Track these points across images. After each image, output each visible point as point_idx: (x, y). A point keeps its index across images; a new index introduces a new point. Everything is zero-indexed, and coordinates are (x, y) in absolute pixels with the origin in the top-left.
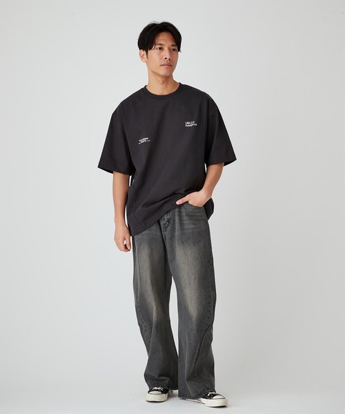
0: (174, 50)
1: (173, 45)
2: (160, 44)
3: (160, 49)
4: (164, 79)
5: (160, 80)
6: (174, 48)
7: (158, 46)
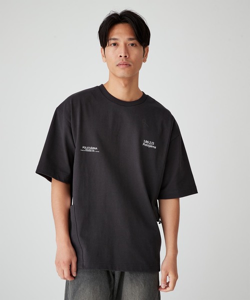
0: (132, 45)
1: (130, 39)
2: (115, 39)
3: (115, 44)
4: (126, 82)
5: (122, 83)
6: (132, 42)
7: (112, 42)
